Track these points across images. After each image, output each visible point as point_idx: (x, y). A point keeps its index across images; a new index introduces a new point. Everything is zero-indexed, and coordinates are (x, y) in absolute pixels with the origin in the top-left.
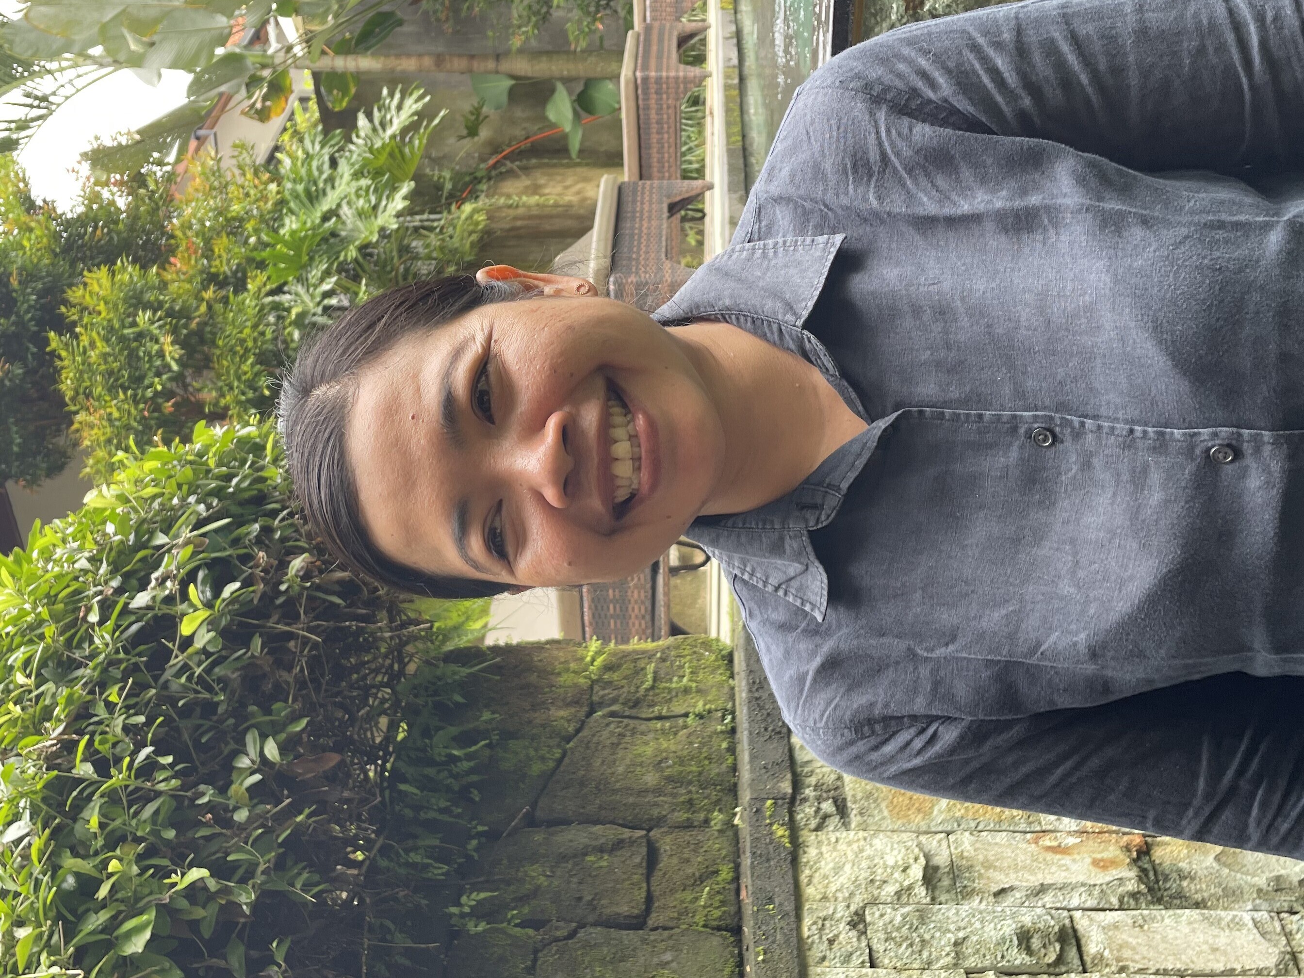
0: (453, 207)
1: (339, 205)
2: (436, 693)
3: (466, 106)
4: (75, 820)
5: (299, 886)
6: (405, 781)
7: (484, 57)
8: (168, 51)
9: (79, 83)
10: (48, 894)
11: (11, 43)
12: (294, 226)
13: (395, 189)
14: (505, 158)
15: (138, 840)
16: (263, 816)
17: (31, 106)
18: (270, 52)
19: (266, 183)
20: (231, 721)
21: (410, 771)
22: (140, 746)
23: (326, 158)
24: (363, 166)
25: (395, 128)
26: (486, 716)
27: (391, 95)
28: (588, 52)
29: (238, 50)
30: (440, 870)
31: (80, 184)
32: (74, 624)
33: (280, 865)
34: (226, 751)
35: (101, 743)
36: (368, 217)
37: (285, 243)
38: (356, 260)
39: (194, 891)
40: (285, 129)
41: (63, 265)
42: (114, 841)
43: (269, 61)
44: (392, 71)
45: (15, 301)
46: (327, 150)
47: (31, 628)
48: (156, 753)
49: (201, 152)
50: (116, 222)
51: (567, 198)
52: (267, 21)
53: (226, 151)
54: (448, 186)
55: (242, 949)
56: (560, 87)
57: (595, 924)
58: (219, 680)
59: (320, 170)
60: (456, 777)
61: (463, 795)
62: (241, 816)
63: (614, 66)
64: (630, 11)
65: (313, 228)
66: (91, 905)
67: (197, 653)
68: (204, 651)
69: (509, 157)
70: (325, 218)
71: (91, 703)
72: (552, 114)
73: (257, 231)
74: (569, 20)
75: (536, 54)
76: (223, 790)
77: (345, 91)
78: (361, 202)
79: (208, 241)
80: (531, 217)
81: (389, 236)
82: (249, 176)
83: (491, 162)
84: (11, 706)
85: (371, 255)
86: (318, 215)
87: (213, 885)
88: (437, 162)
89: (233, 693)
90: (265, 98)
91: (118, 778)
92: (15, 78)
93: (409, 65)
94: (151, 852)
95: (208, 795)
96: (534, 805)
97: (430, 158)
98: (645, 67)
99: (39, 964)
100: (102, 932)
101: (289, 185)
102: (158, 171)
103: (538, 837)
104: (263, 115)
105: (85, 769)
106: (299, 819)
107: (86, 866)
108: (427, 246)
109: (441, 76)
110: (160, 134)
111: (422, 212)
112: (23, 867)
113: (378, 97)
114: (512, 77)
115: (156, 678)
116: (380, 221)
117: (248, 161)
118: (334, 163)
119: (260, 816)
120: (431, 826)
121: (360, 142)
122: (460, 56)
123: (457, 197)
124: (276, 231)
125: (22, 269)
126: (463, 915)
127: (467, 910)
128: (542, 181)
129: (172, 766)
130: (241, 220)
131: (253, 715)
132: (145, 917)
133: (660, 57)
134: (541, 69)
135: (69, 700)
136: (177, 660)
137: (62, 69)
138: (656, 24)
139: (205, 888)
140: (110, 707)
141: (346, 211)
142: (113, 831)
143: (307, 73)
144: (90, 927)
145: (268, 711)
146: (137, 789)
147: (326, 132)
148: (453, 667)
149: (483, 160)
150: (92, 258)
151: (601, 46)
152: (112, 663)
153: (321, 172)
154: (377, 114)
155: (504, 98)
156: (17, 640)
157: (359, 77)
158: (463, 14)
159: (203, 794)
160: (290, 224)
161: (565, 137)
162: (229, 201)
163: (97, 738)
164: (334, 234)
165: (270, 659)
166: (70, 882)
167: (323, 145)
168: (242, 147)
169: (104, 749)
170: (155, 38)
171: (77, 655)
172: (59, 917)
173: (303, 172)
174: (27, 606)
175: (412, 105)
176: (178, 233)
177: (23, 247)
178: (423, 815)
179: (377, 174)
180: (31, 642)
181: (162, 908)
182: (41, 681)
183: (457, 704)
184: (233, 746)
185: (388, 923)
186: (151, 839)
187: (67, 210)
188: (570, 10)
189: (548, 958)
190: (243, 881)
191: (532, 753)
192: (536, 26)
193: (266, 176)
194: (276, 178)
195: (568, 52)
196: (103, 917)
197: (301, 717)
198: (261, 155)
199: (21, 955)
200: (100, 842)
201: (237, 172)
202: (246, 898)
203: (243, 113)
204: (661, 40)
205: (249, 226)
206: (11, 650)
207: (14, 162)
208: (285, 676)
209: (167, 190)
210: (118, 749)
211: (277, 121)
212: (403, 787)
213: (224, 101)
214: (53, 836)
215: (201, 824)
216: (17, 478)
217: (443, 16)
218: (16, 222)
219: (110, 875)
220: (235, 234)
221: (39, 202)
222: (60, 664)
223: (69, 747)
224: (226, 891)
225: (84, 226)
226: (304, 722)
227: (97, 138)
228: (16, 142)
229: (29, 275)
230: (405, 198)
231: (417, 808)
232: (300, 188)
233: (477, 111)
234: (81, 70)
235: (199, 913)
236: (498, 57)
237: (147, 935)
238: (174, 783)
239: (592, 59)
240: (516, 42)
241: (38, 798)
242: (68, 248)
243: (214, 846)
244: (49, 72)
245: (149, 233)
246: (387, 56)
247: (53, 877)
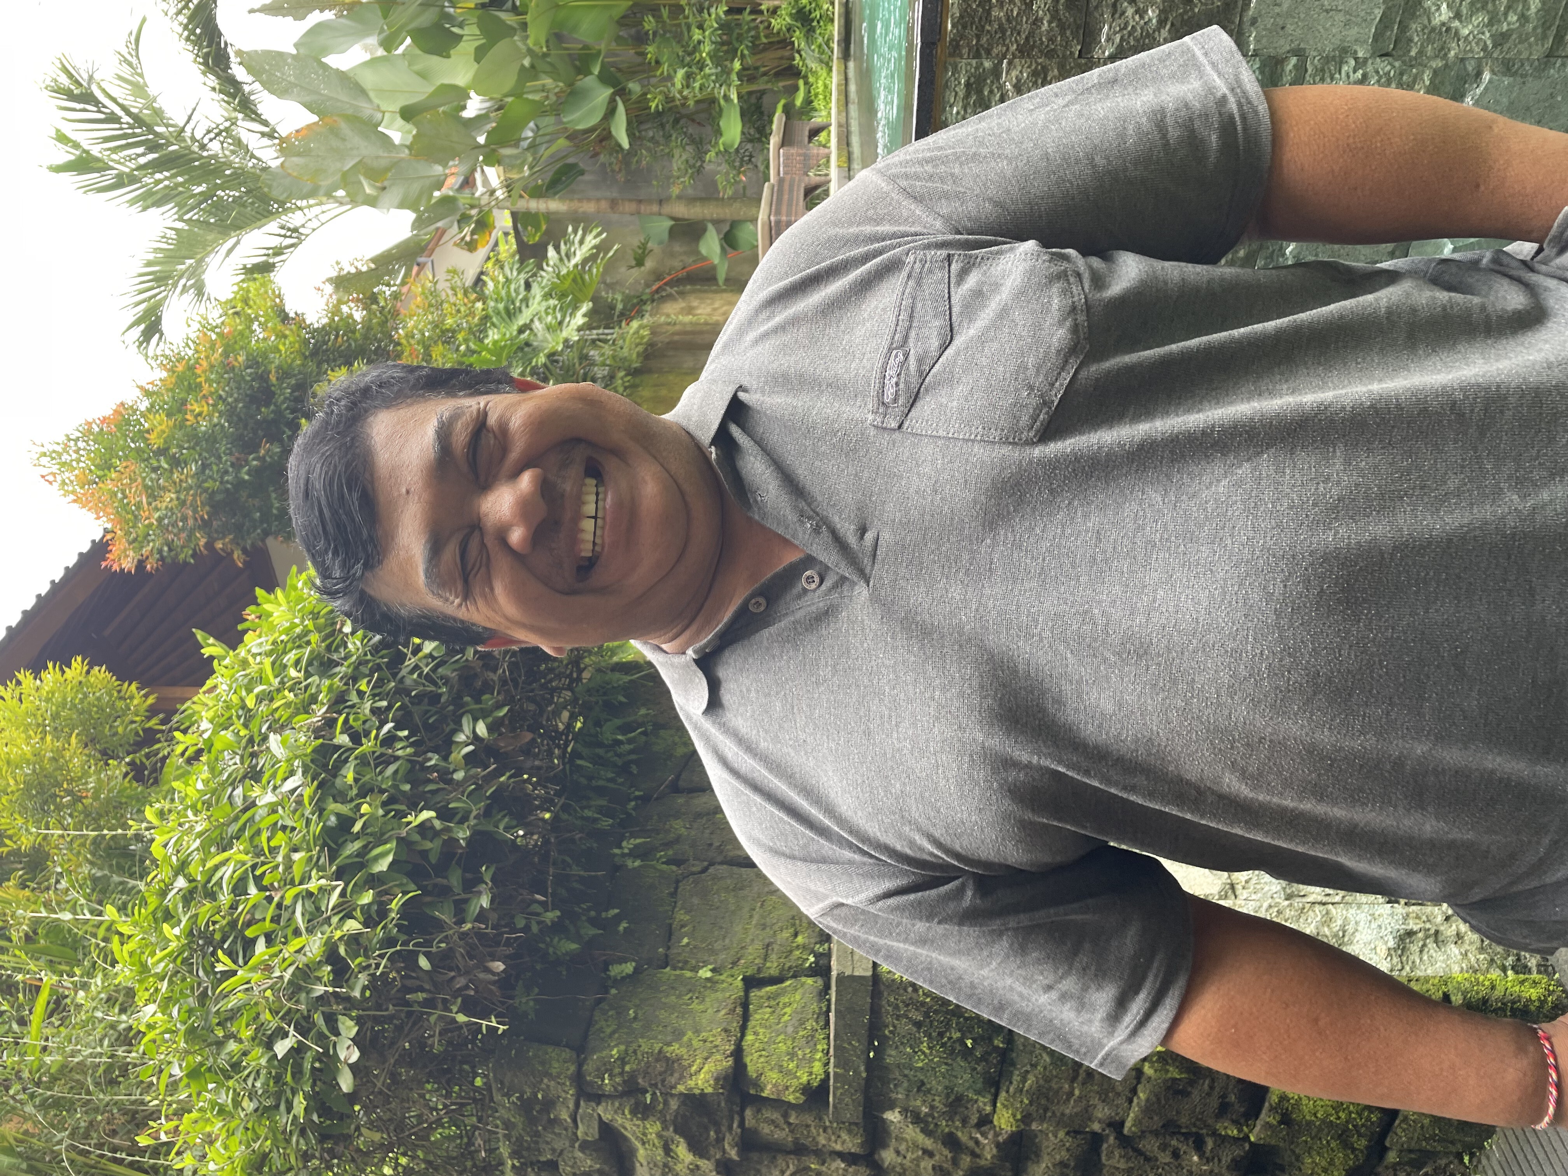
0: (624, 324)
1: (532, 321)
2: (605, 694)
3: (635, 241)
4: (335, 776)
5: (501, 827)
6: (581, 757)
7: (650, 201)
8: (395, 194)
9: (323, 218)
10: (316, 828)
11: (270, 187)
12: (496, 337)
13: (576, 308)
14: (666, 284)
15: (382, 791)
16: (475, 776)
17: (285, 236)
18: (477, 194)
19: (474, 302)
20: (451, 708)
21: (585, 751)
22: (383, 723)
23: (522, 282)
24: (552, 289)
25: (577, 259)
26: (643, 711)
27: (575, 232)
28: (733, 199)
29: (451, 193)
30: (606, 823)
31: (324, 300)
32: (332, 634)
33: (487, 813)
34: (448, 730)
35: (355, 720)
36: (555, 331)
37: (489, 351)
38: (545, 365)
39: (424, 828)
40: (489, 258)
41: (312, 366)
42: (365, 791)
43: (476, 202)
44: (576, 212)
45: (274, 393)
46: (523, 276)
47: (300, 637)
48: (397, 728)
49: (422, 275)
50: (354, 332)
51: (715, 318)
52: (474, 170)
53: (441, 276)
54: (620, 306)
55: (459, 872)
56: (710, 227)
57: (722, 863)
58: (442, 678)
59: (517, 291)
60: (619, 756)
61: (624, 769)
62: (459, 776)
63: (754, 210)
64: (768, 167)
65: (511, 339)
66: (348, 837)
67: (426, 657)
68: (430, 655)
69: (671, 284)
70: (521, 331)
71: (347, 691)
72: (703, 250)
73: (466, 341)
74: (718, 173)
75: (692, 200)
76: (445, 758)
77: (537, 228)
78: (550, 318)
79: (427, 348)
80: (685, 333)
81: (572, 347)
82: (460, 296)
83: (654, 288)
84: (286, 692)
85: (557, 361)
86: (515, 328)
87: (437, 824)
88: (610, 286)
89: (452, 687)
90: (473, 233)
91: (368, 746)
92: (272, 213)
93: (589, 207)
94: (391, 800)
95: (434, 760)
96: (678, 777)
97: (605, 283)
98: (778, 212)
99: (310, 878)
100: (357, 856)
101: (492, 304)
102: (388, 291)
103: (681, 800)
104: (471, 246)
105: (343, 739)
106: (502, 779)
107: (344, 809)
108: (603, 355)
109: (615, 217)
110: (390, 263)
111: (598, 328)
112: (295, 811)
113: (565, 233)
114: (673, 218)
115: (394, 675)
116: (565, 334)
117: (459, 283)
118: (528, 286)
119: (472, 777)
120: (601, 791)
121: (550, 269)
122: (630, 200)
123: (627, 316)
124: (481, 341)
125: (279, 367)
126: (623, 855)
127: (626, 851)
128: (695, 303)
129: (407, 738)
130: (454, 331)
131: (467, 704)
132: (388, 846)
133: (790, 204)
134: (695, 212)
135: (330, 689)
136: (410, 662)
137: (310, 206)
138: (788, 177)
139: (432, 827)
140: (361, 694)
141: (537, 325)
142: (364, 785)
143: (507, 213)
144: (348, 852)
145: (478, 701)
146: (382, 755)
147: (522, 261)
148: (617, 675)
149: (648, 285)
150: (335, 360)
151: (744, 195)
152: (360, 663)
153: (518, 294)
154: (563, 247)
155: (666, 236)
156: (289, 646)
157: (549, 216)
158: (633, 167)
159: (430, 759)
160: (493, 335)
161: (714, 268)
162: (443, 317)
163: (351, 718)
164: (527, 344)
165: (481, 663)
166: (333, 820)
167: (519, 272)
168: (454, 272)
169: (357, 725)
170: (386, 183)
171: (335, 657)
172: (325, 844)
173: (503, 293)
174: (297, 621)
175: (591, 241)
176: (404, 341)
177: (279, 351)
178: (594, 783)
179: (562, 296)
180: (299, 647)
181: (400, 840)
182: (308, 675)
183: (621, 703)
184: (452, 726)
185: (568, 859)
186: (392, 791)
187: (314, 321)
188: (719, 165)
189: (686, 886)
190: (461, 822)
191: (677, 739)
192: (691, 177)
193: (474, 296)
194: (482, 298)
195: (717, 199)
196: (357, 845)
197: (503, 705)
198: (469, 278)
199: (297, 872)
200: (355, 791)
201: (450, 292)
202: (462, 834)
203: (455, 244)
204: (791, 191)
205: (460, 337)
206: (285, 652)
207: (271, 282)
208: (491, 675)
209: (394, 306)
210: (367, 726)
211: (482, 252)
212: (579, 762)
213: (442, 232)
214: (319, 787)
215: (430, 781)
216: (276, 534)
217: (617, 168)
218: (274, 330)
219: (362, 816)
220: (448, 343)
221: (292, 315)
222: (322, 664)
223: (330, 723)
224: (448, 830)
225: (328, 334)
226: (506, 709)
227: (338, 263)
228: (273, 265)
229: (285, 373)
230: (584, 315)
231: (590, 778)
232: (501, 306)
233: (643, 246)
234: (325, 207)
235: (428, 845)
236: (660, 202)
237: (390, 858)
238: (409, 750)
239: (737, 205)
240: (675, 190)
241: (308, 760)
242: (315, 353)
243: (438, 798)
244: (300, 209)
245: (380, 341)
246: (571, 200)
247: (320, 816)
